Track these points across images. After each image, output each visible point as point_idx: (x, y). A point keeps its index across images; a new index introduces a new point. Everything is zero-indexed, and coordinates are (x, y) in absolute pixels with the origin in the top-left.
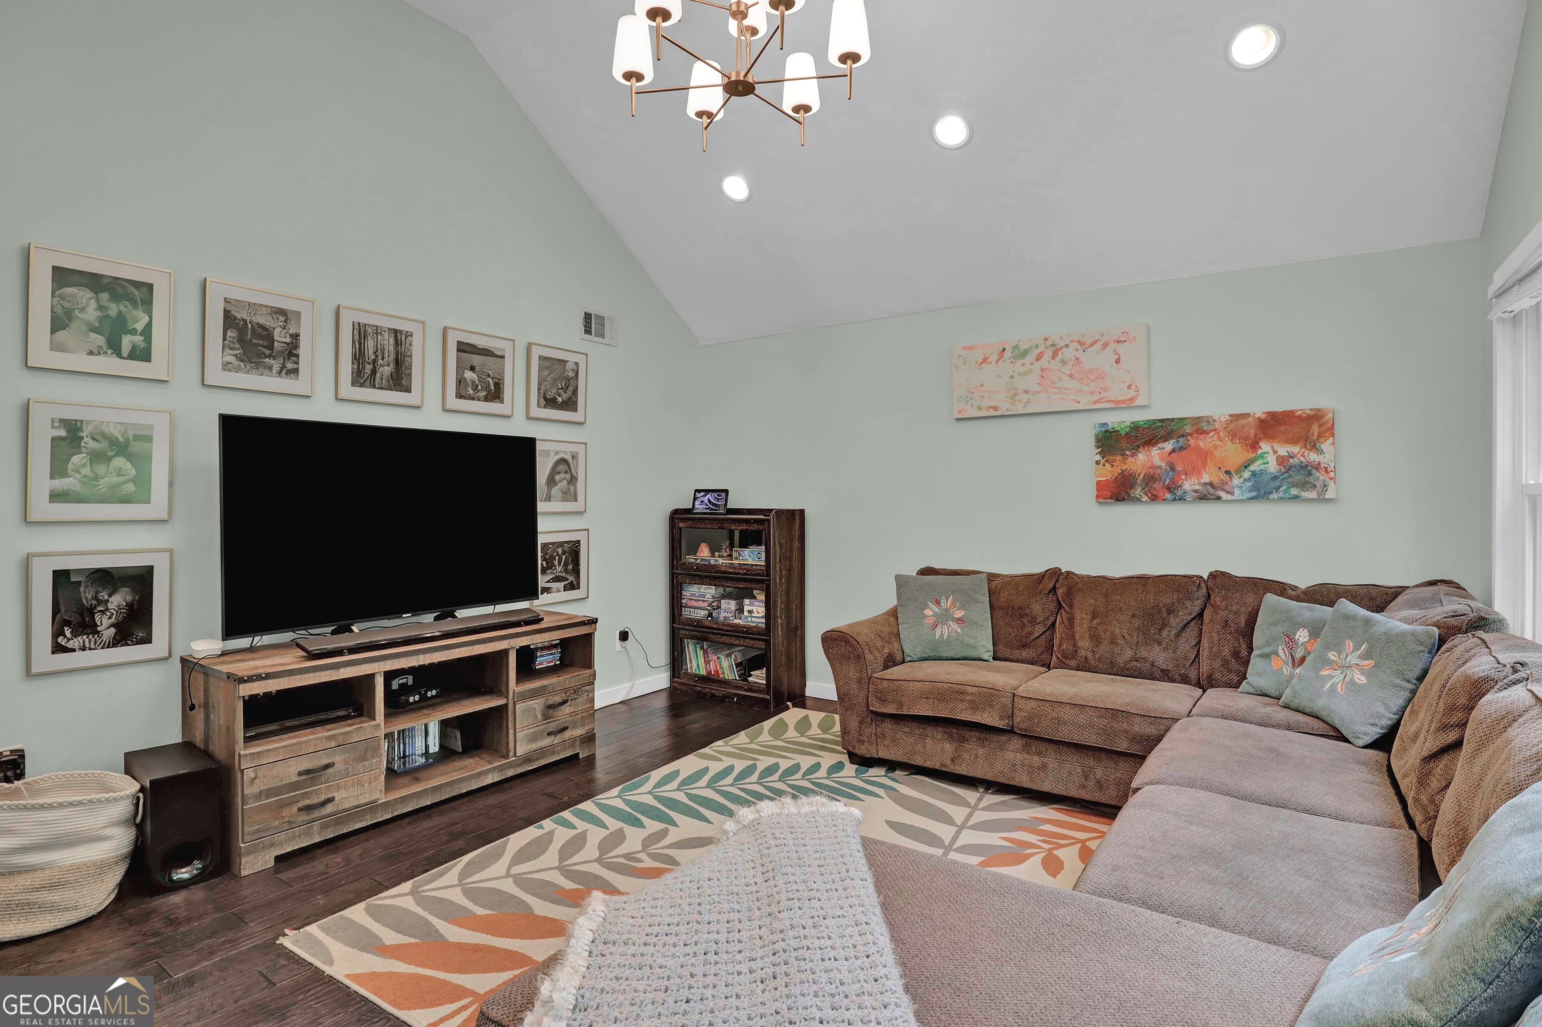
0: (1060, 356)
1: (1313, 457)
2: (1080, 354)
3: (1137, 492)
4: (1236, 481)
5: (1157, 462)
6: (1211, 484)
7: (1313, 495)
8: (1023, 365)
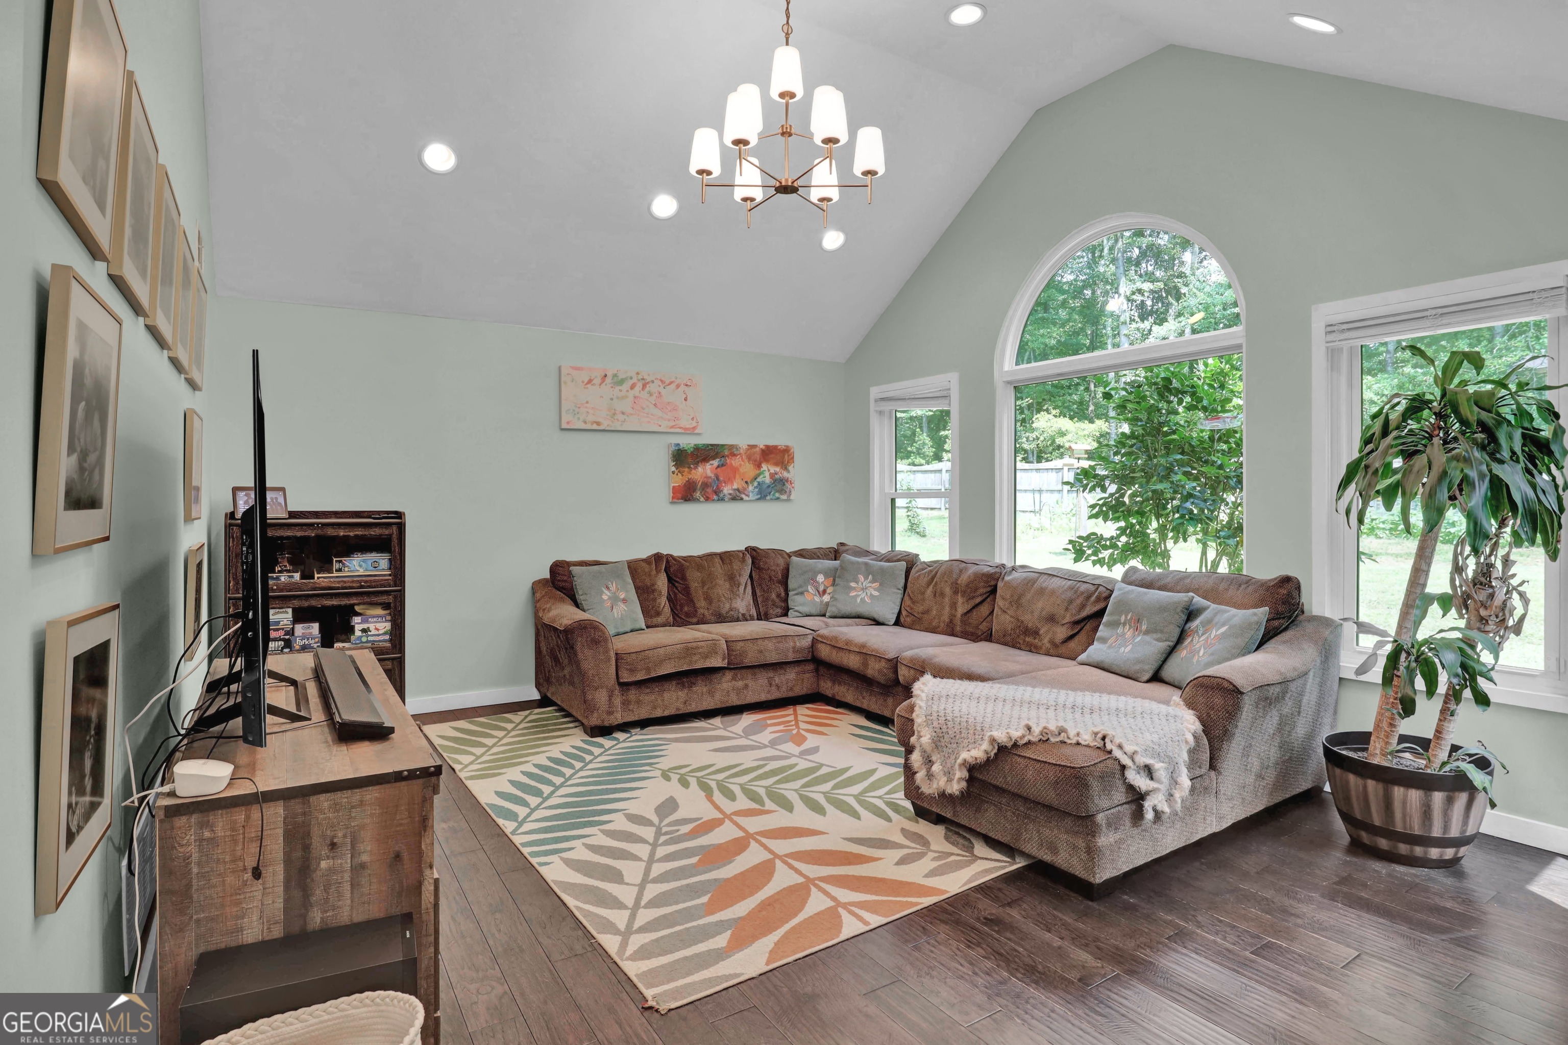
0: (647, 389)
1: (785, 474)
2: (661, 389)
3: (698, 494)
4: (751, 488)
5: (709, 474)
6: (738, 490)
7: (784, 497)
8: (621, 391)
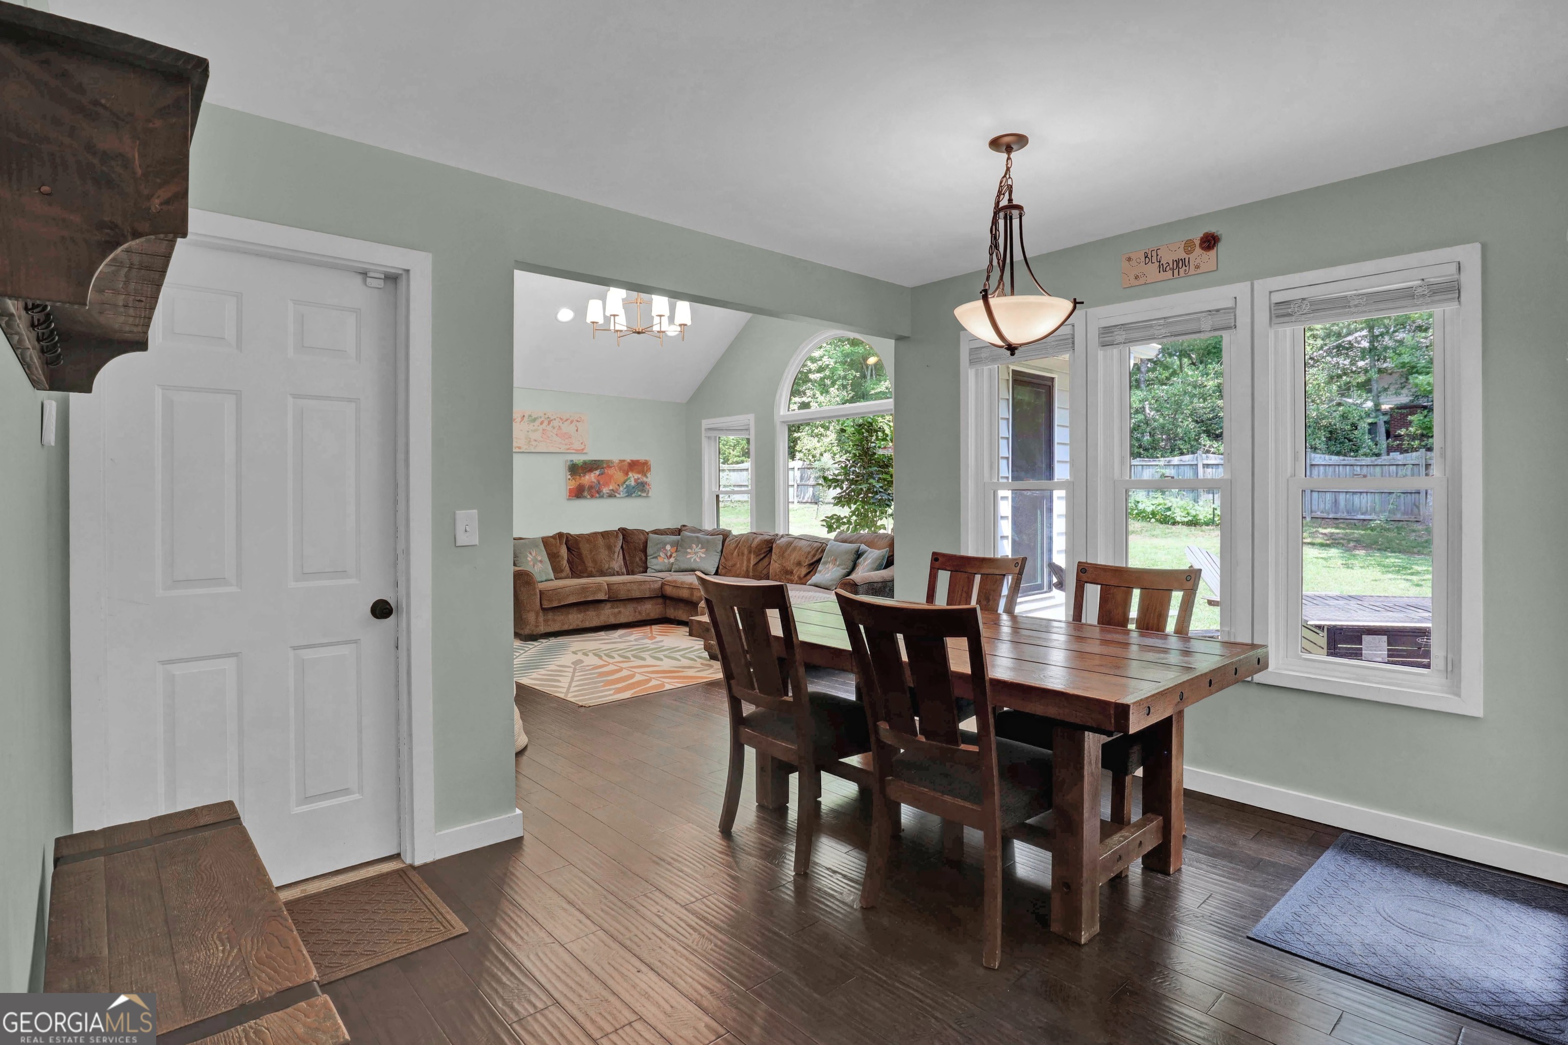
0: (551, 424)
1: (645, 479)
2: (561, 424)
3: (586, 494)
4: (621, 489)
5: (593, 480)
6: (613, 490)
7: (644, 495)
8: (534, 426)
